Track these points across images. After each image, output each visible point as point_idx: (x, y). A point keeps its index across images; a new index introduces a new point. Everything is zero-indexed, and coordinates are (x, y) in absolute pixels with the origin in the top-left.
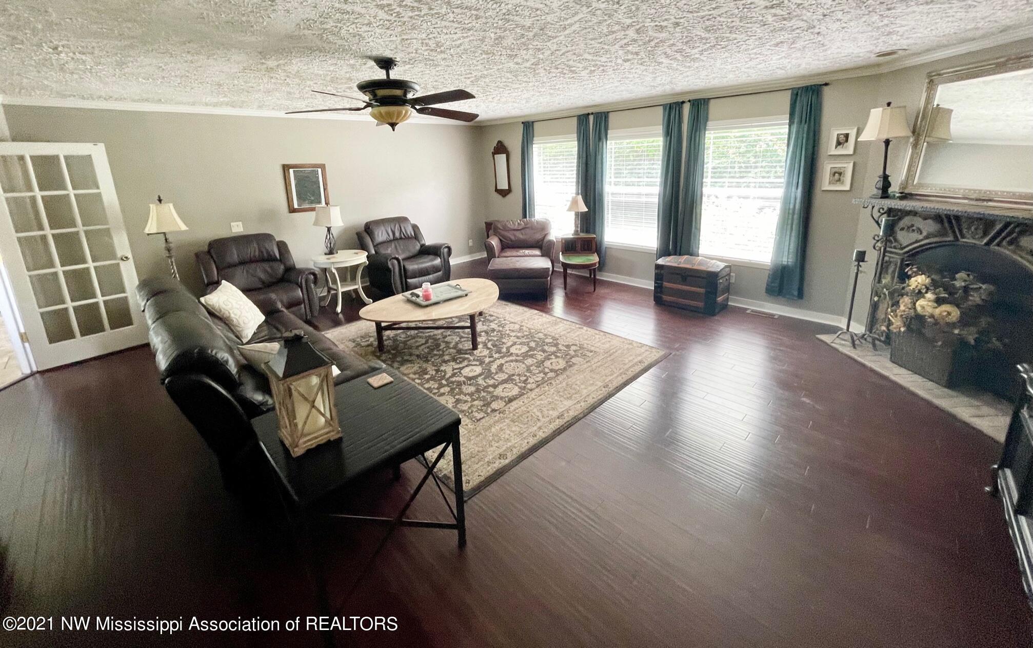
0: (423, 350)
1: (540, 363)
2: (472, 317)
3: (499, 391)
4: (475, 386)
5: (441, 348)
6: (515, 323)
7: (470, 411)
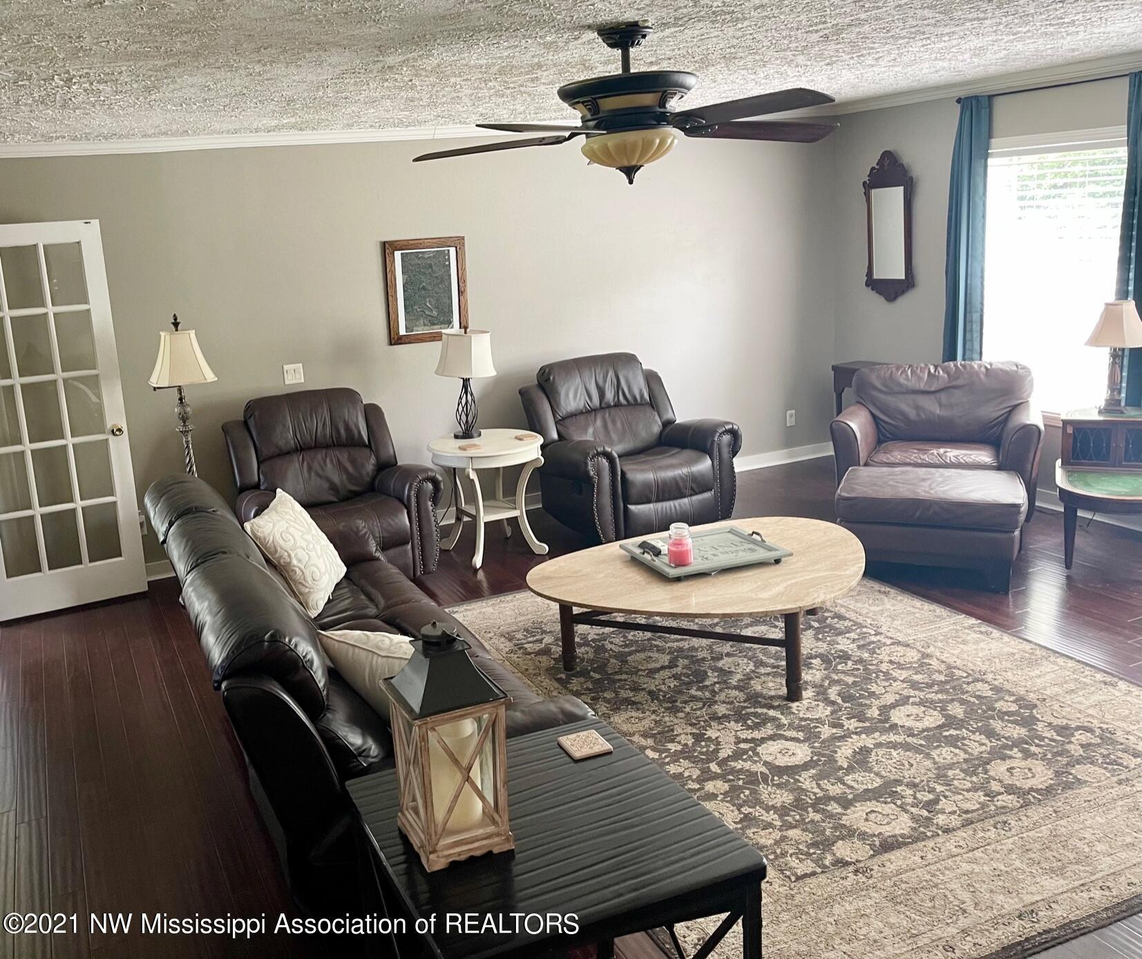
0: (664, 682)
1: (976, 765)
2: (791, 620)
3: (856, 816)
4: (792, 791)
5: (707, 683)
6: (908, 646)
7: (778, 851)
